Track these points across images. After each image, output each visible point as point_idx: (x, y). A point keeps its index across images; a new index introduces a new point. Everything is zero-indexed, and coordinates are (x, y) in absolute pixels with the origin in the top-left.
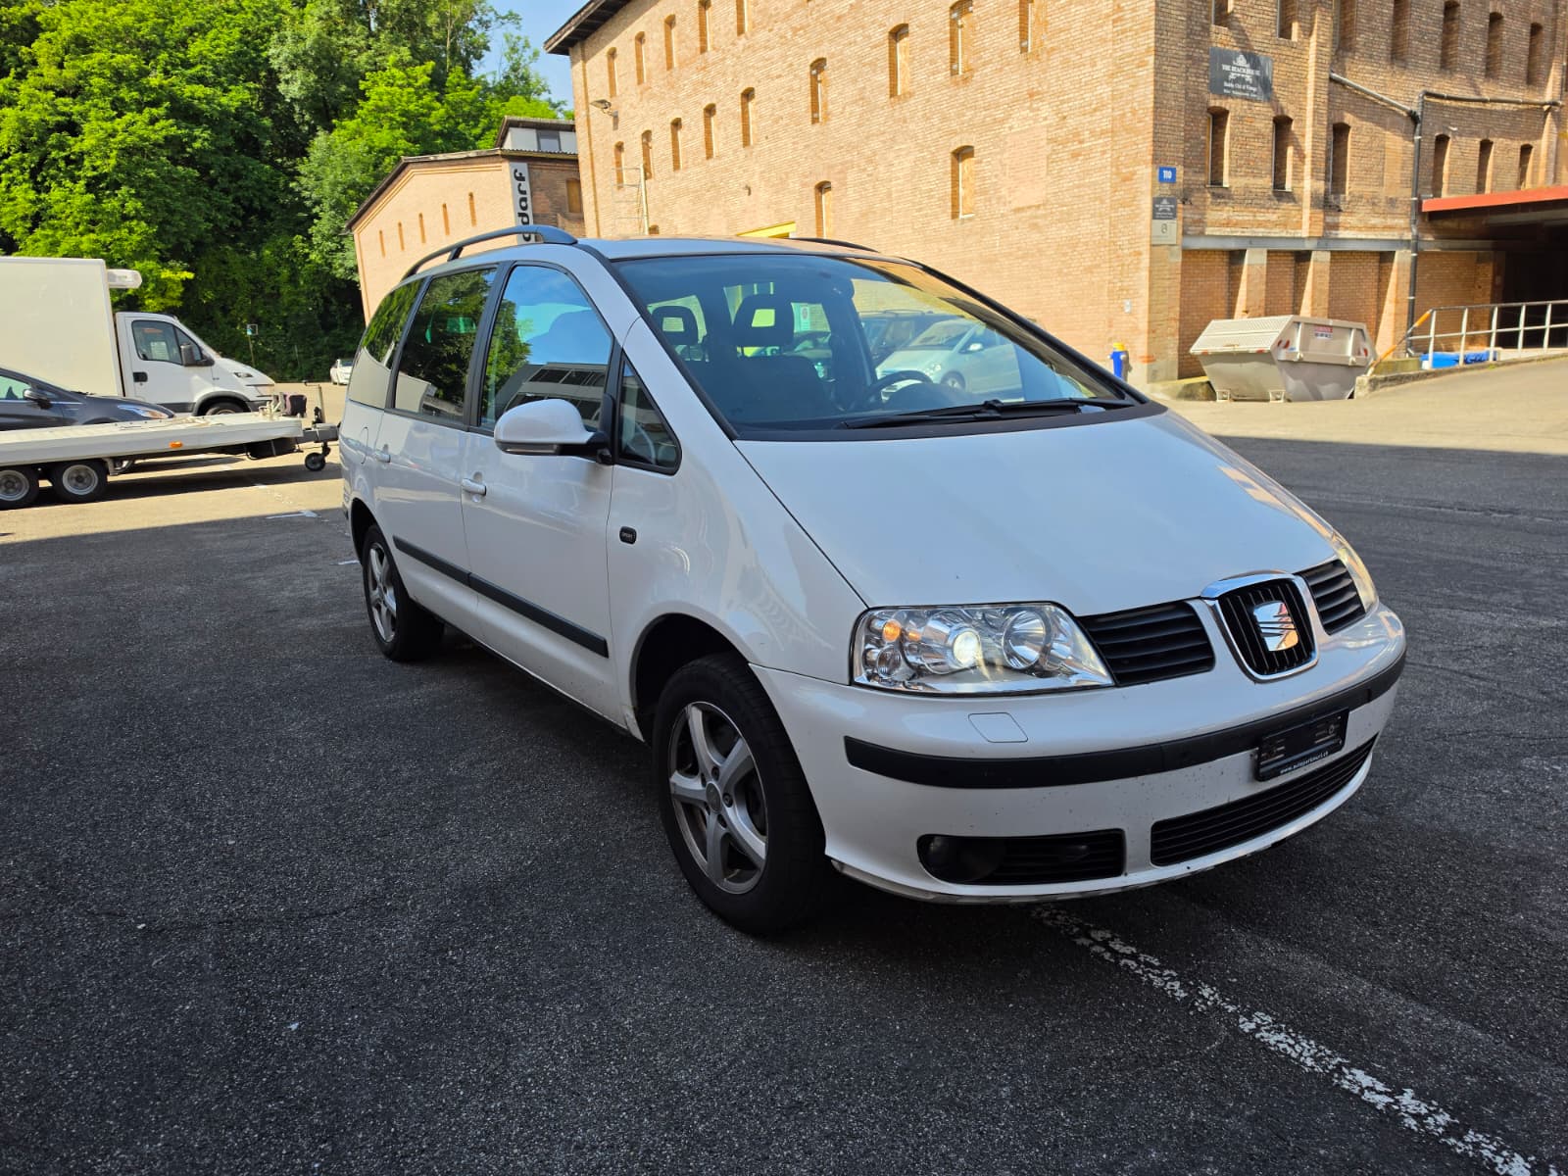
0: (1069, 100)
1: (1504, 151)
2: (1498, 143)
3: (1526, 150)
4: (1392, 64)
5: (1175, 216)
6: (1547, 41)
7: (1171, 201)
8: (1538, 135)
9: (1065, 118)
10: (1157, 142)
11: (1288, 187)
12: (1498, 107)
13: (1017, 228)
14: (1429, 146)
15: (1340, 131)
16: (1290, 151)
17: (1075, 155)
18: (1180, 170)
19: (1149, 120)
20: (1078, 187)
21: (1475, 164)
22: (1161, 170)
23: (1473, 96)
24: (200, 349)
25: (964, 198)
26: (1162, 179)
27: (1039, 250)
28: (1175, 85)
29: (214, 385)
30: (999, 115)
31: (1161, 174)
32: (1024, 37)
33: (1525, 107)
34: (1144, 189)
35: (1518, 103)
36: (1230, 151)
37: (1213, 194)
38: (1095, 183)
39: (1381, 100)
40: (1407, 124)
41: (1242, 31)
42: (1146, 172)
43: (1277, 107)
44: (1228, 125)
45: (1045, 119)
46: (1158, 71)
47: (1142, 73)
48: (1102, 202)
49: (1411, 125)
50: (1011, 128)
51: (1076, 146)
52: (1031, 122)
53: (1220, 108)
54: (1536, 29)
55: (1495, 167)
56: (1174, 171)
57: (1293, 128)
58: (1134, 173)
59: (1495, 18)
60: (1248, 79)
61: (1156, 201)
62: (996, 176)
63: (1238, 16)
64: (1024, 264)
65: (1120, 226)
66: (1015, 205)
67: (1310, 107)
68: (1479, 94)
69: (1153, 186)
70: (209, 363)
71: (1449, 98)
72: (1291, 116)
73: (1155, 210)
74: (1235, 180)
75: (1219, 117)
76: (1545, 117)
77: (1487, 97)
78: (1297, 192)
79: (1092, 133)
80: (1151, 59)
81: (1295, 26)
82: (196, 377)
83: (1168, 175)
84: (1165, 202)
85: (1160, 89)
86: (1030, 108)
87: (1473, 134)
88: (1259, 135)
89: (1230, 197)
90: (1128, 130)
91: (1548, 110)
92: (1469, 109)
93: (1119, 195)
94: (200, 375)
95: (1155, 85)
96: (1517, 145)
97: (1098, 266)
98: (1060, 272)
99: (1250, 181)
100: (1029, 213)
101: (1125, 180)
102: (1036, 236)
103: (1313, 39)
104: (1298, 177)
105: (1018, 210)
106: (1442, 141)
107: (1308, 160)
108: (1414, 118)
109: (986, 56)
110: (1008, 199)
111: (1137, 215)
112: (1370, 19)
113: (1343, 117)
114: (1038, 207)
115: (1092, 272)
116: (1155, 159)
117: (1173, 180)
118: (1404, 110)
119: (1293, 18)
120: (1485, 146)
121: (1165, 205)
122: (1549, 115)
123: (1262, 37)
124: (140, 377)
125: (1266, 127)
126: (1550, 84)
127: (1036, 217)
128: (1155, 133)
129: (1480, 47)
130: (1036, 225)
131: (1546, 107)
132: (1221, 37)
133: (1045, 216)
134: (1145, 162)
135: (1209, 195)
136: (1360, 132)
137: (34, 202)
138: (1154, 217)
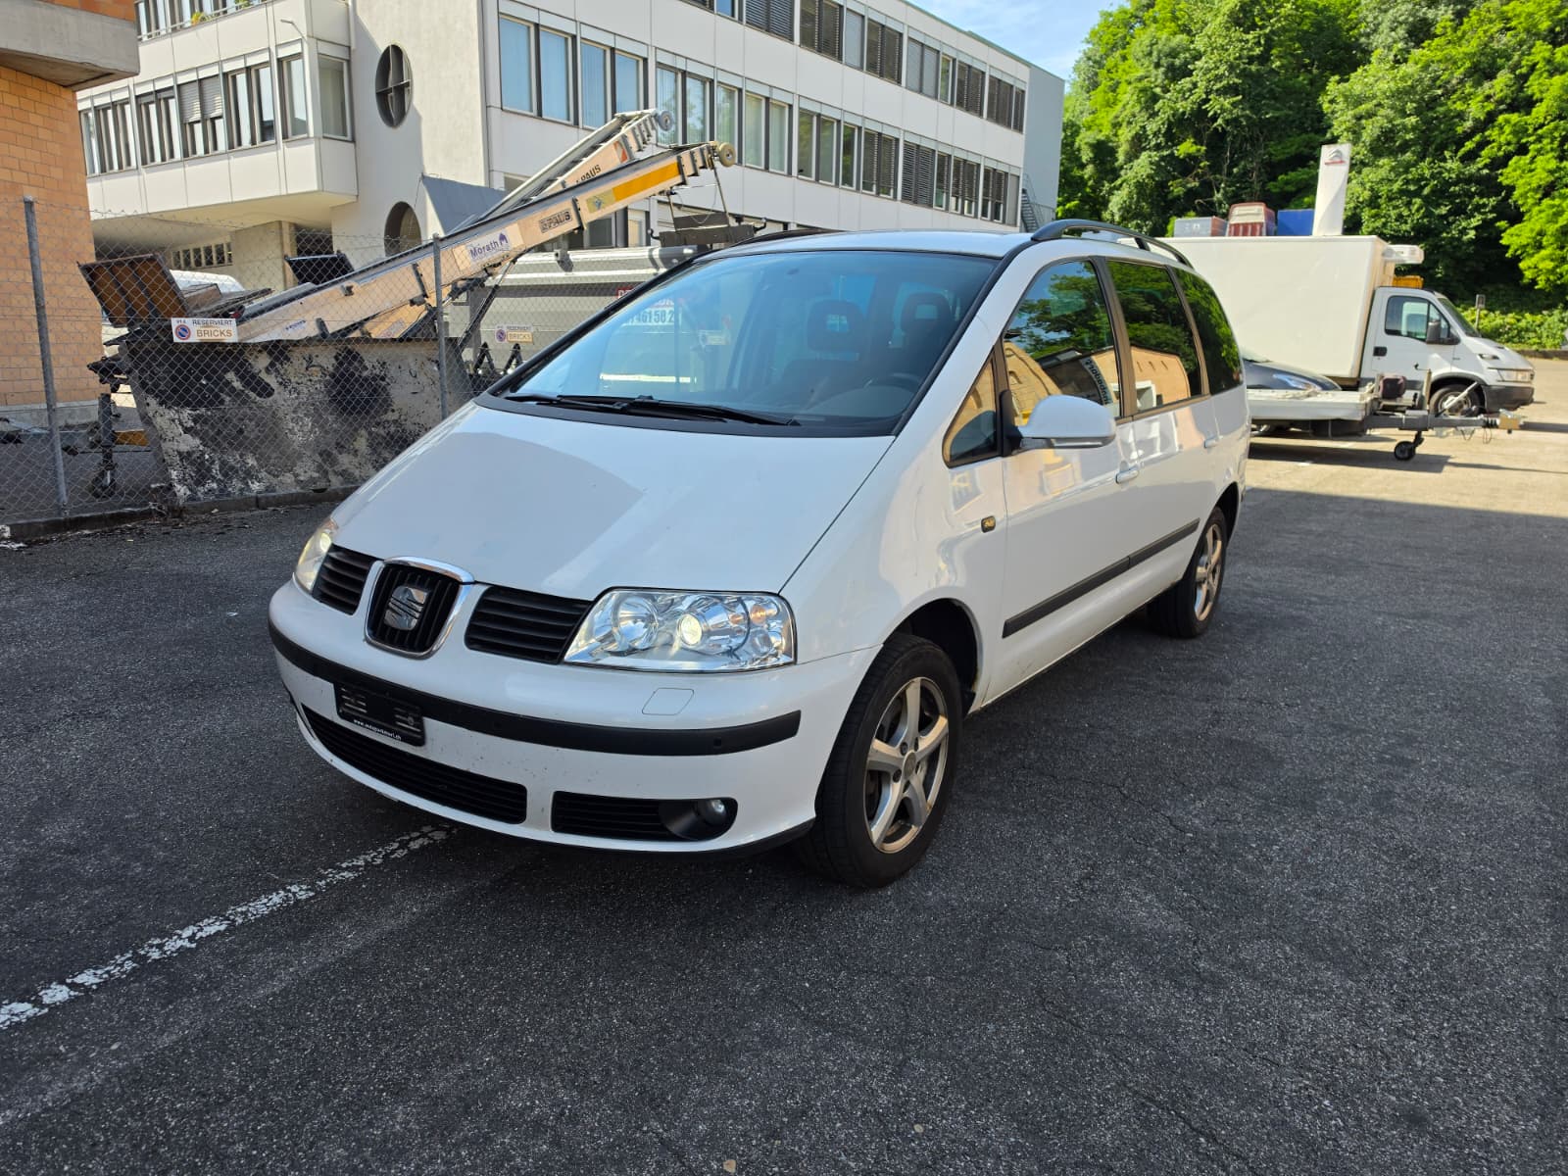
24: (1449, 326)
29: (1452, 364)
70: (1454, 341)
82: (1436, 356)
94: (1440, 354)
124: (1380, 352)
137: (1551, 172)
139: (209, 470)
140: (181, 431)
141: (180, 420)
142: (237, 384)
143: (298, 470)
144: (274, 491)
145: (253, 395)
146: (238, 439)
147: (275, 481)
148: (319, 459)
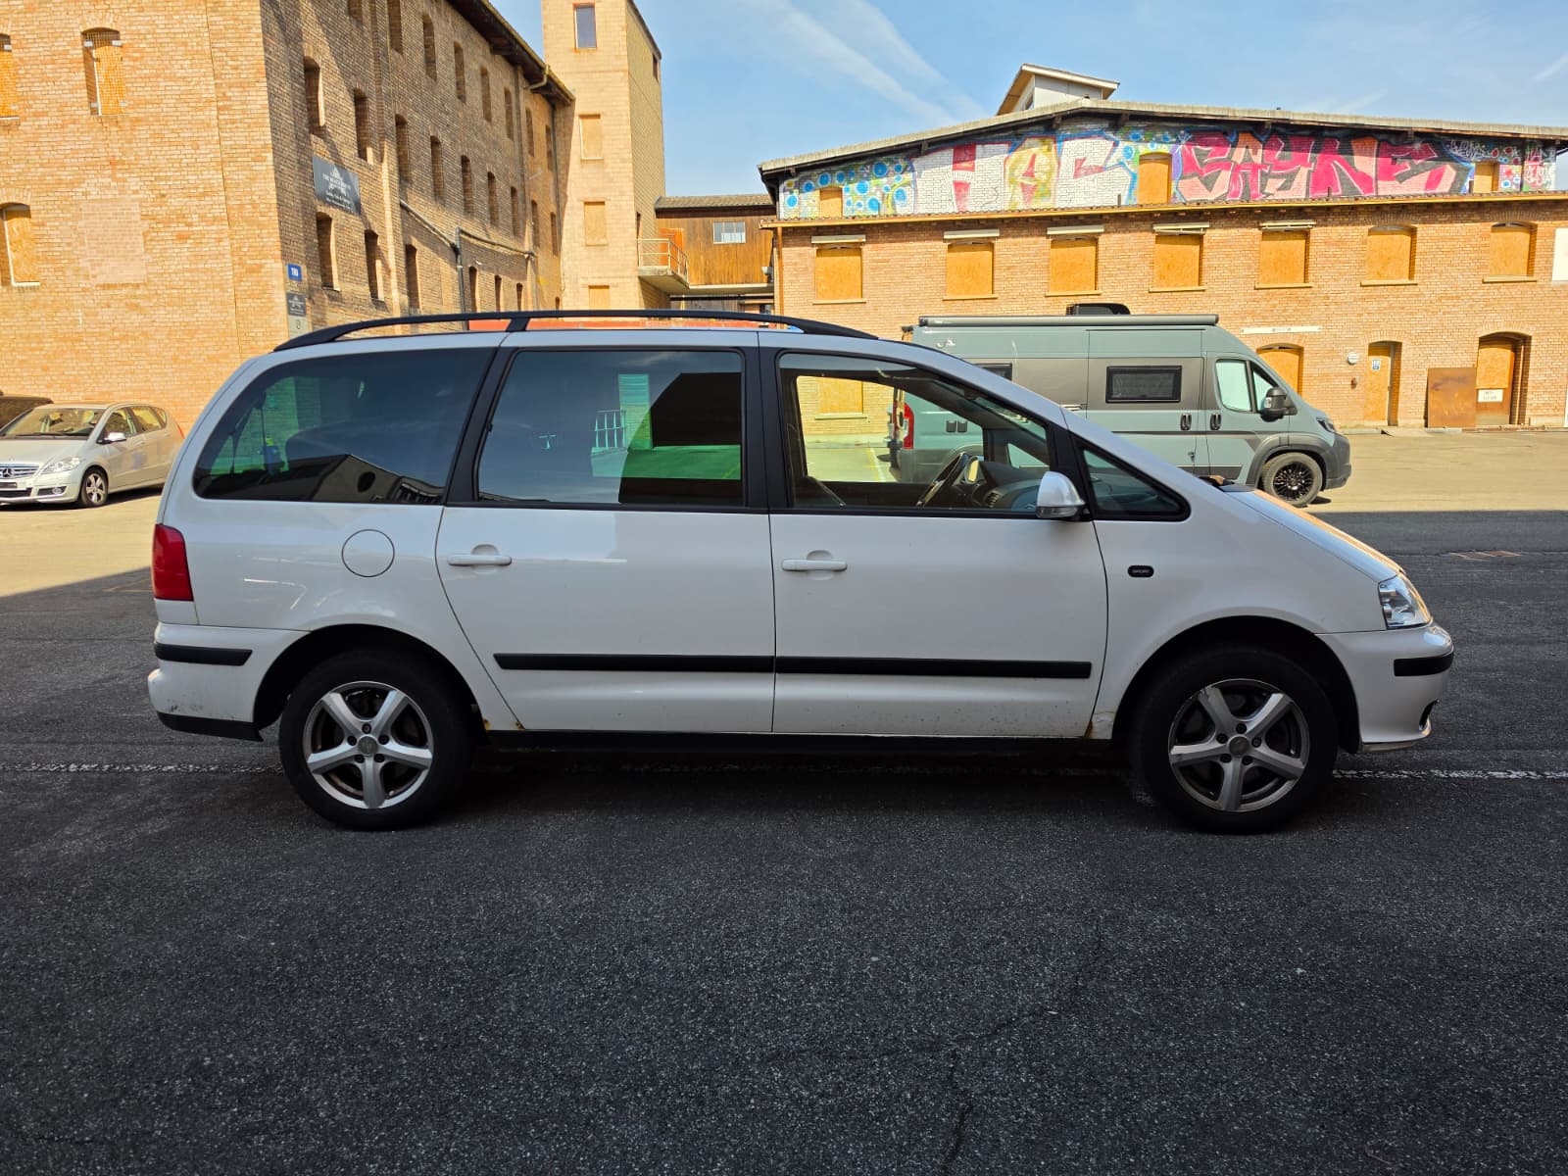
0: (167, 178)
1: (508, 283)
2: (504, 279)
3: (519, 287)
4: (436, 200)
5: (305, 314)
6: (520, 203)
7: (301, 299)
8: (525, 278)
9: (163, 196)
10: (285, 241)
11: (381, 296)
12: (501, 250)
13: (109, 307)
14: (467, 275)
15: (410, 251)
16: (379, 264)
17: (182, 238)
18: (304, 269)
19: (274, 214)
20: (190, 271)
21: (493, 294)
22: (290, 266)
23: (486, 238)
25: (17, 264)
26: (291, 276)
27: (144, 334)
28: (292, 186)
30: (66, 176)
31: (290, 271)
32: (92, 97)
33: (514, 253)
34: (275, 283)
35: (511, 249)
36: (337, 257)
37: (329, 296)
38: (212, 270)
39: (434, 230)
40: (450, 253)
41: (334, 145)
42: (276, 267)
43: (367, 223)
44: (333, 232)
45: (136, 192)
46: (277, 170)
47: (260, 167)
48: (223, 290)
49: (454, 256)
50: (86, 194)
51: (182, 228)
52: (116, 192)
53: (325, 215)
54: (513, 191)
55: (505, 299)
56: (299, 269)
57: (379, 244)
58: (261, 266)
59: (491, 177)
60: (343, 191)
61: (290, 296)
62: (69, 244)
63: (329, 130)
64: (123, 346)
65: (250, 317)
66: (102, 279)
67: (389, 227)
68: (489, 237)
69: (285, 282)
71: (474, 238)
72: (376, 231)
73: (289, 306)
74: (343, 285)
75: (323, 223)
76: (527, 263)
77: (495, 241)
78: (388, 302)
79: (203, 218)
80: (270, 156)
81: (370, 151)
83: (295, 272)
84: (296, 298)
85: (280, 188)
86: (113, 177)
87: (490, 270)
88: (356, 246)
89: (341, 300)
90: (250, 222)
91: (528, 258)
92: (484, 248)
93: (244, 286)
95: (277, 183)
96: (514, 283)
97: (226, 356)
98: (175, 359)
99: (356, 287)
100: (124, 291)
101: (251, 271)
102: (136, 318)
103: (385, 165)
104: (387, 290)
105: (106, 286)
106: (473, 271)
107: (394, 274)
108: (455, 250)
109: (39, 107)
110: (91, 272)
111: (271, 309)
112: (418, 158)
113: (411, 240)
114: (138, 285)
115: (218, 362)
116: (284, 256)
117: (299, 278)
118: (449, 242)
119: (367, 143)
120: (498, 280)
121: (296, 301)
122: (529, 262)
123: (349, 153)
125: (361, 239)
126: (526, 238)
127: (135, 297)
128: (281, 230)
129: (485, 198)
130: (137, 306)
131: (526, 256)
132: (318, 145)
133: (148, 297)
134: (274, 257)
135: (326, 297)
136: (424, 256)
138: (290, 312)
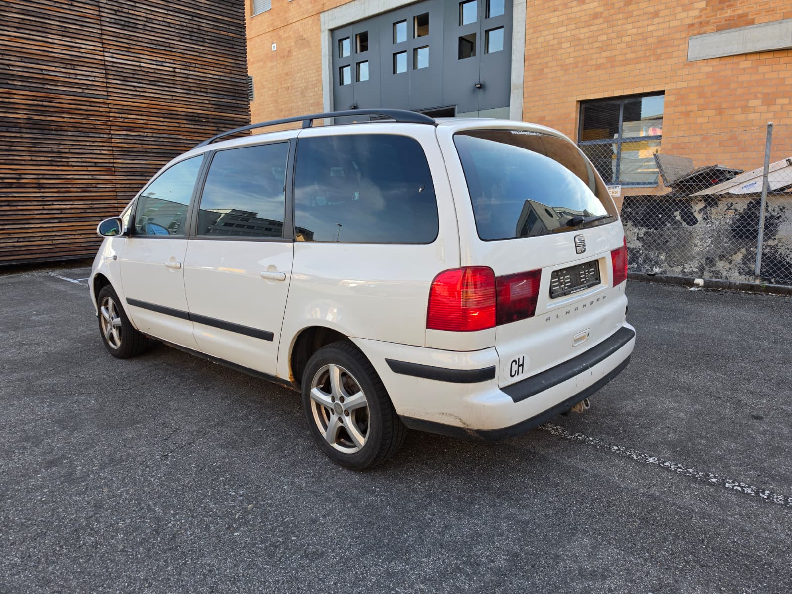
139: (637, 258)
140: (636, 238)
141: (638, 233)
142: (678, 218)
143: (686, 266)
144: (665, 273)
145: (684, 223)
146: (662, 246)
147: (670, 269)
148: (703, 261)
